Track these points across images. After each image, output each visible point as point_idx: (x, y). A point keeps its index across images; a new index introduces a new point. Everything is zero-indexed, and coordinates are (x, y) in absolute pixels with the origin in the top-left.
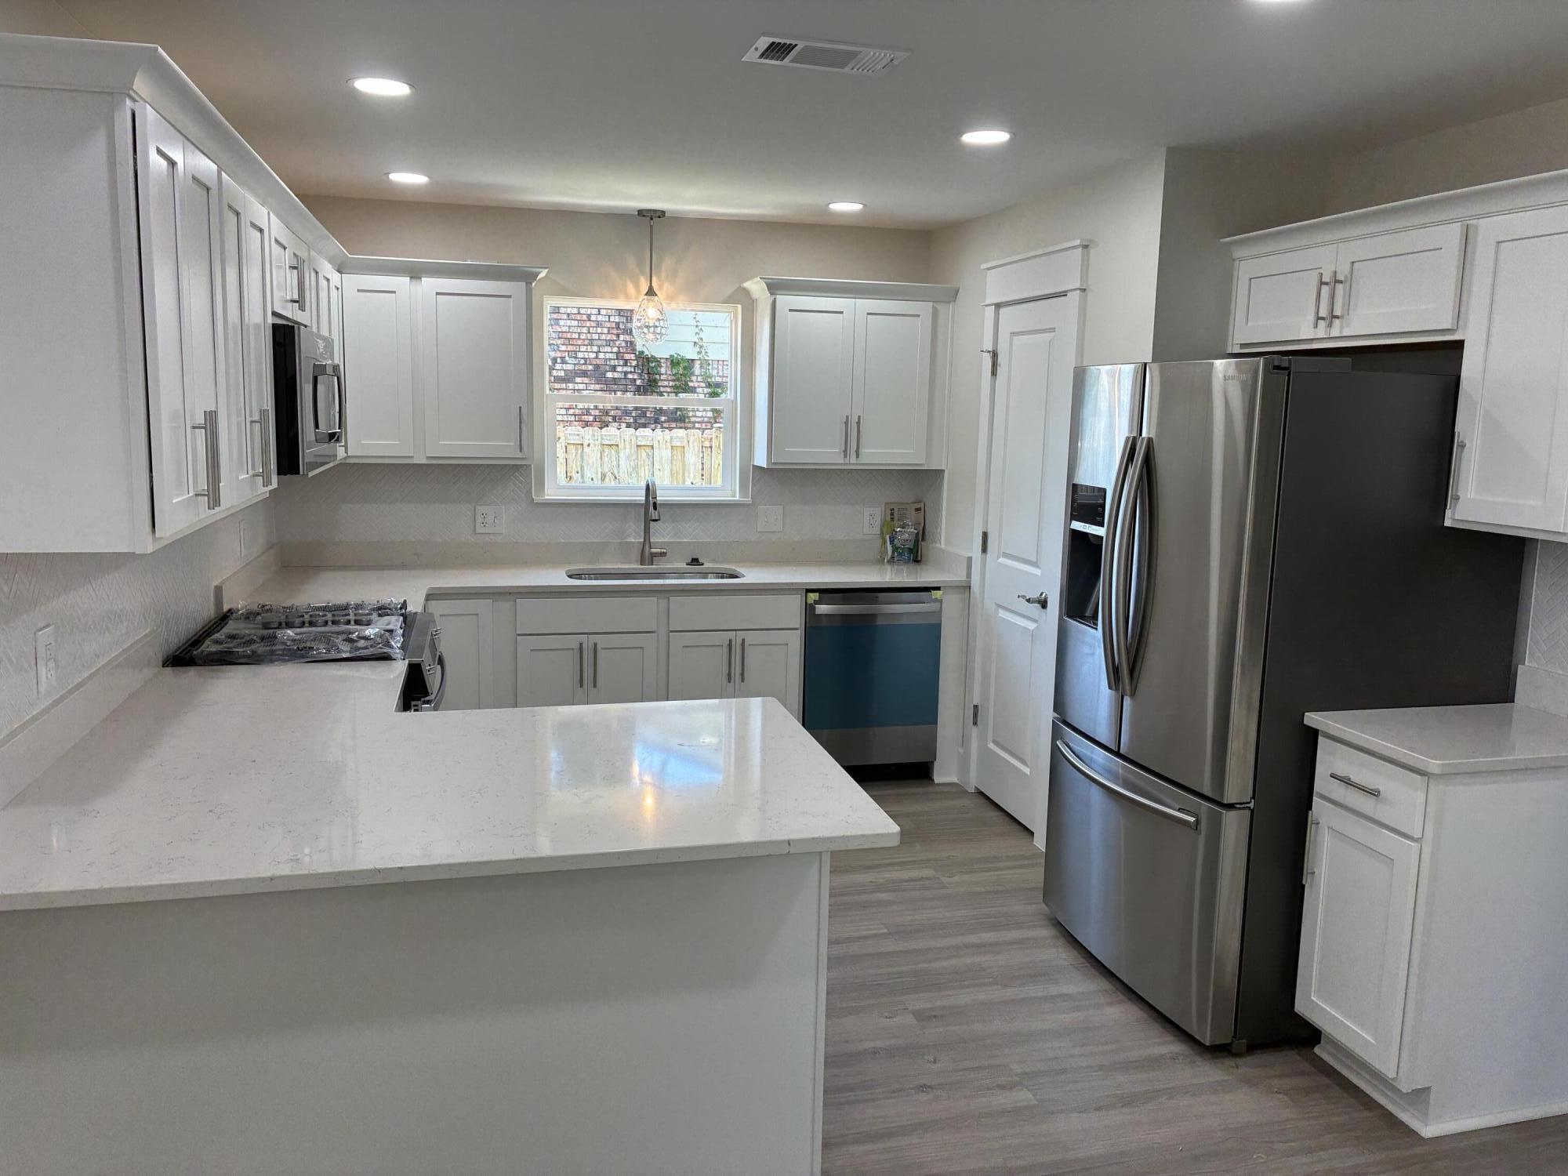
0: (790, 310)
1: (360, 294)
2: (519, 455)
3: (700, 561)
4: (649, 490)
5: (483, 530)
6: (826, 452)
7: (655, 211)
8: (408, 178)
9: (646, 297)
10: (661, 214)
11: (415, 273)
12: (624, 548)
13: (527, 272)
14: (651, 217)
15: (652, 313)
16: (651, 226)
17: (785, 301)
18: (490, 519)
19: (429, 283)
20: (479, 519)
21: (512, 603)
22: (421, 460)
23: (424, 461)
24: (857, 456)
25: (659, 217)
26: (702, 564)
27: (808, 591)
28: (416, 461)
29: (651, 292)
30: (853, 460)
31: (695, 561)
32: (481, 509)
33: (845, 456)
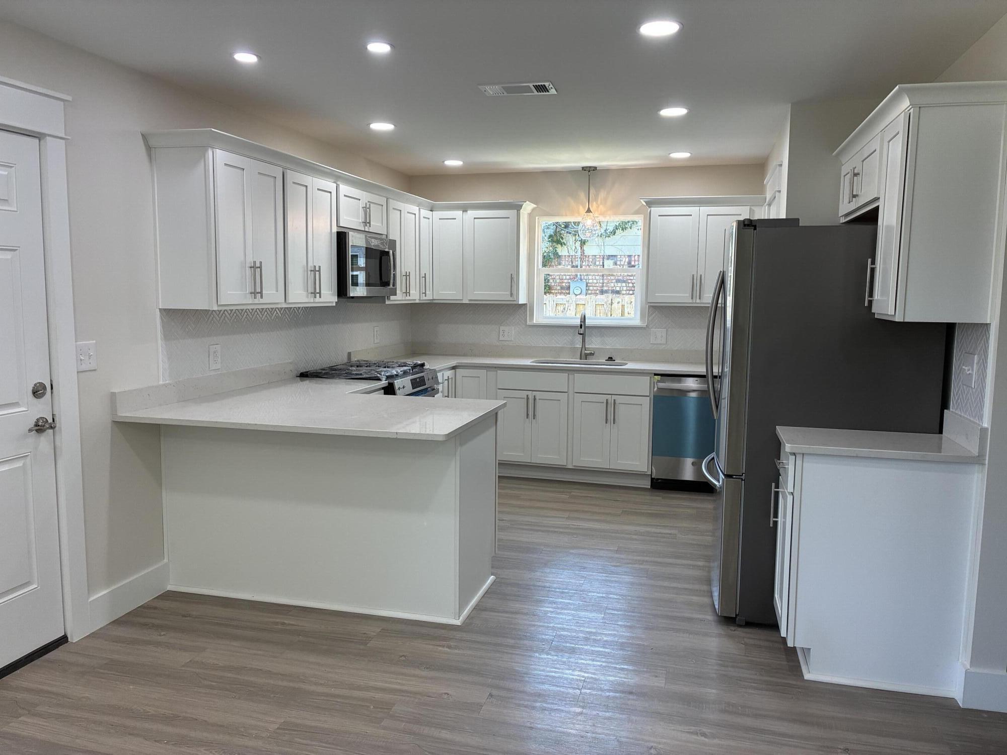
0: (659, 216)
1: (441, 220)
2: (511, 299)
3: (614, 359)
4: (584, 319)
5: (503, 339)
6: (682, 297)
7: (590, 167)
8: (453, 163)
9: (586, 214)
10: (595, 168)
11: (465, 209)
12: (573, 350)
13: (516, 204)
14: (590, 171)
15: (589, 222)
16: (589, 175)
17: (656, 211)
18: (506, 334)
19: (471, 213)
20: (501, 333)
21: (495, 372)
22: (466, 301)
23: (468, 302)
24: (700, 298)
25: (594, 170)
26: (615, 361)
27: (655, 375)
28: (464, 302)
29: (589, 211)
30: (698, 301)
31: (610, 359)
32: (502, 328)
33: (692, 298)
